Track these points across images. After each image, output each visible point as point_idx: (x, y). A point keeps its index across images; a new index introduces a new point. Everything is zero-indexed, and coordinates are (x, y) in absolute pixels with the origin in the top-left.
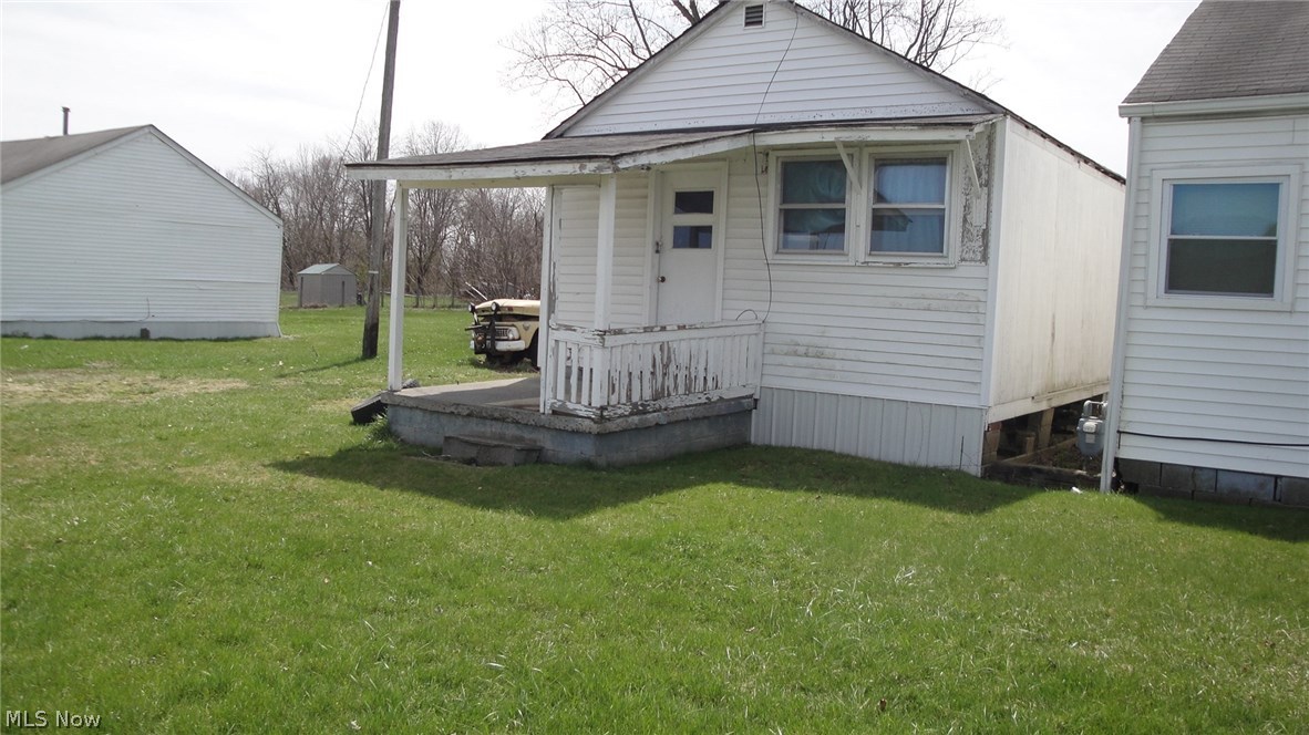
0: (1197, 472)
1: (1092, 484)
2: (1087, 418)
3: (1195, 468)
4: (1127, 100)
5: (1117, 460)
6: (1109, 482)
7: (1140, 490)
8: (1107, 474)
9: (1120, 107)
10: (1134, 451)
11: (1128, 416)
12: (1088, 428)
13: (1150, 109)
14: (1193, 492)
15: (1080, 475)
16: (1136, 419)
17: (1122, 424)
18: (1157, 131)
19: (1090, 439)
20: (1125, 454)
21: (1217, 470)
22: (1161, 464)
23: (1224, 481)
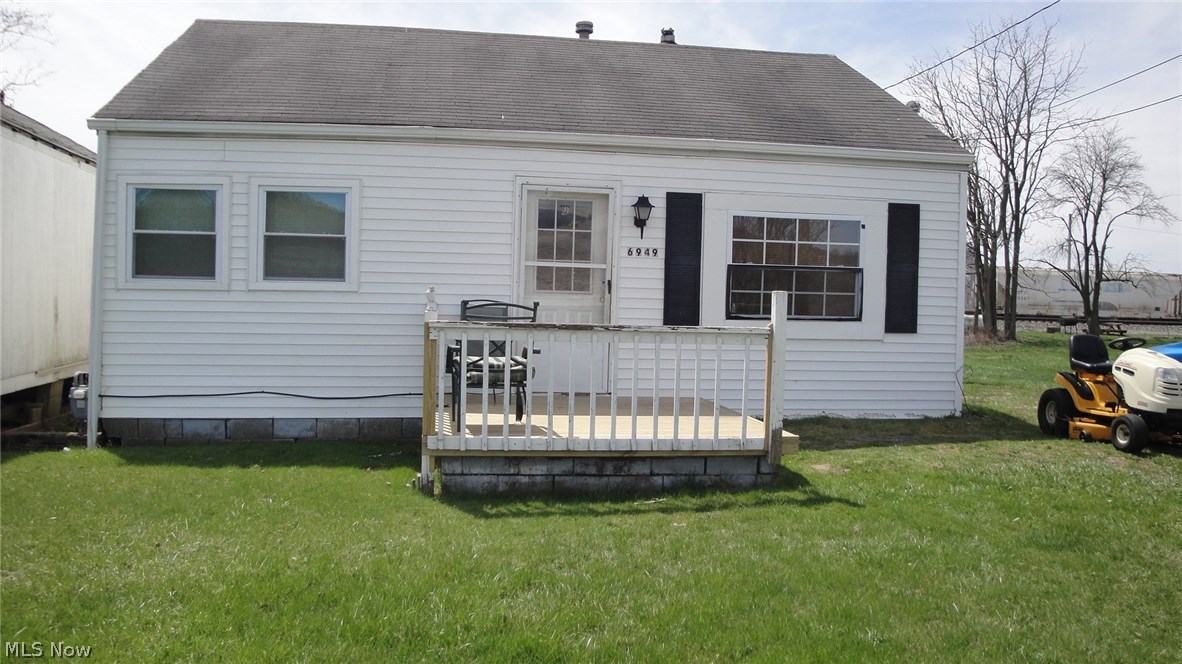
0: (168, 423)
1: (81, 442)
2: (77, 386)
3: (165, 419)
4: (97, 115)
5: (101, 421)
6: (94, 439)
7: (123, 443)
8: (92, 433)
9: (88, 121)
10: (115, 411)
11: (108, 382)
12: (78, 395)
13: (113, 125)
14: (165, 439)
15: (72, 436)
16: (115, 384)
17: (103, 389)
18: (121, 143)
19: (80, 405)
20: (107, 414)
21: (182, 419)
22: (138, 419)
23: (188, 428)
